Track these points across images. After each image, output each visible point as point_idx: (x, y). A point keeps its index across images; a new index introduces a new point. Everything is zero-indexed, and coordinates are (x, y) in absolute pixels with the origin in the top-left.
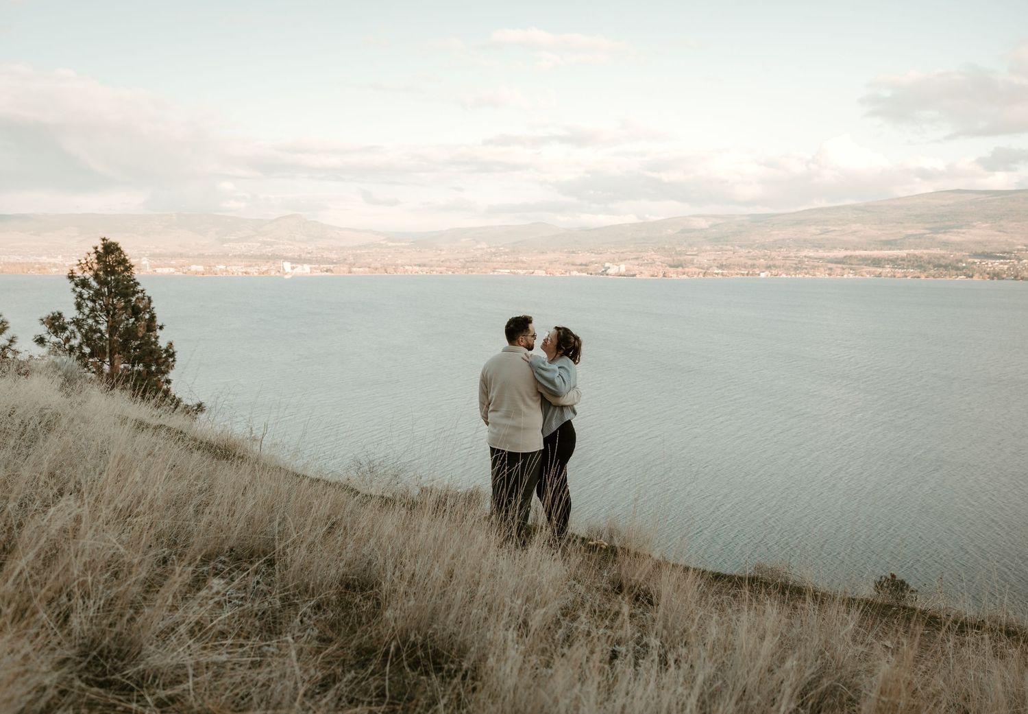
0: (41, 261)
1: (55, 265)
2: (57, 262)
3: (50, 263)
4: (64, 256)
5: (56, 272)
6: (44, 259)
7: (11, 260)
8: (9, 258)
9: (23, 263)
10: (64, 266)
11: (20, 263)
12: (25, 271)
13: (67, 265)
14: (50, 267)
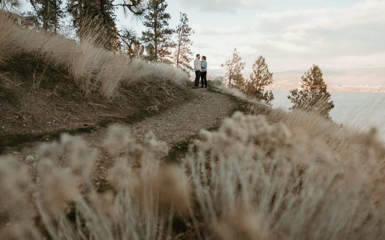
0: (359, 87)
1: (364, 89)
2: (365, 87)
3: (362, 88)
4: (369, 85)
5: (363, 91)
6: (360, 86)
7: (347, 87)
8: (347, 86)
9: (352, 88)
10: (368, 89)
11: (350, 88)
12: (352, 91)
13: (369, 88)
14: (362, 89)
